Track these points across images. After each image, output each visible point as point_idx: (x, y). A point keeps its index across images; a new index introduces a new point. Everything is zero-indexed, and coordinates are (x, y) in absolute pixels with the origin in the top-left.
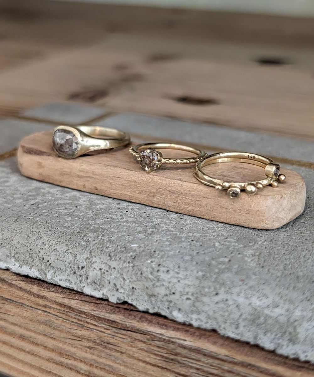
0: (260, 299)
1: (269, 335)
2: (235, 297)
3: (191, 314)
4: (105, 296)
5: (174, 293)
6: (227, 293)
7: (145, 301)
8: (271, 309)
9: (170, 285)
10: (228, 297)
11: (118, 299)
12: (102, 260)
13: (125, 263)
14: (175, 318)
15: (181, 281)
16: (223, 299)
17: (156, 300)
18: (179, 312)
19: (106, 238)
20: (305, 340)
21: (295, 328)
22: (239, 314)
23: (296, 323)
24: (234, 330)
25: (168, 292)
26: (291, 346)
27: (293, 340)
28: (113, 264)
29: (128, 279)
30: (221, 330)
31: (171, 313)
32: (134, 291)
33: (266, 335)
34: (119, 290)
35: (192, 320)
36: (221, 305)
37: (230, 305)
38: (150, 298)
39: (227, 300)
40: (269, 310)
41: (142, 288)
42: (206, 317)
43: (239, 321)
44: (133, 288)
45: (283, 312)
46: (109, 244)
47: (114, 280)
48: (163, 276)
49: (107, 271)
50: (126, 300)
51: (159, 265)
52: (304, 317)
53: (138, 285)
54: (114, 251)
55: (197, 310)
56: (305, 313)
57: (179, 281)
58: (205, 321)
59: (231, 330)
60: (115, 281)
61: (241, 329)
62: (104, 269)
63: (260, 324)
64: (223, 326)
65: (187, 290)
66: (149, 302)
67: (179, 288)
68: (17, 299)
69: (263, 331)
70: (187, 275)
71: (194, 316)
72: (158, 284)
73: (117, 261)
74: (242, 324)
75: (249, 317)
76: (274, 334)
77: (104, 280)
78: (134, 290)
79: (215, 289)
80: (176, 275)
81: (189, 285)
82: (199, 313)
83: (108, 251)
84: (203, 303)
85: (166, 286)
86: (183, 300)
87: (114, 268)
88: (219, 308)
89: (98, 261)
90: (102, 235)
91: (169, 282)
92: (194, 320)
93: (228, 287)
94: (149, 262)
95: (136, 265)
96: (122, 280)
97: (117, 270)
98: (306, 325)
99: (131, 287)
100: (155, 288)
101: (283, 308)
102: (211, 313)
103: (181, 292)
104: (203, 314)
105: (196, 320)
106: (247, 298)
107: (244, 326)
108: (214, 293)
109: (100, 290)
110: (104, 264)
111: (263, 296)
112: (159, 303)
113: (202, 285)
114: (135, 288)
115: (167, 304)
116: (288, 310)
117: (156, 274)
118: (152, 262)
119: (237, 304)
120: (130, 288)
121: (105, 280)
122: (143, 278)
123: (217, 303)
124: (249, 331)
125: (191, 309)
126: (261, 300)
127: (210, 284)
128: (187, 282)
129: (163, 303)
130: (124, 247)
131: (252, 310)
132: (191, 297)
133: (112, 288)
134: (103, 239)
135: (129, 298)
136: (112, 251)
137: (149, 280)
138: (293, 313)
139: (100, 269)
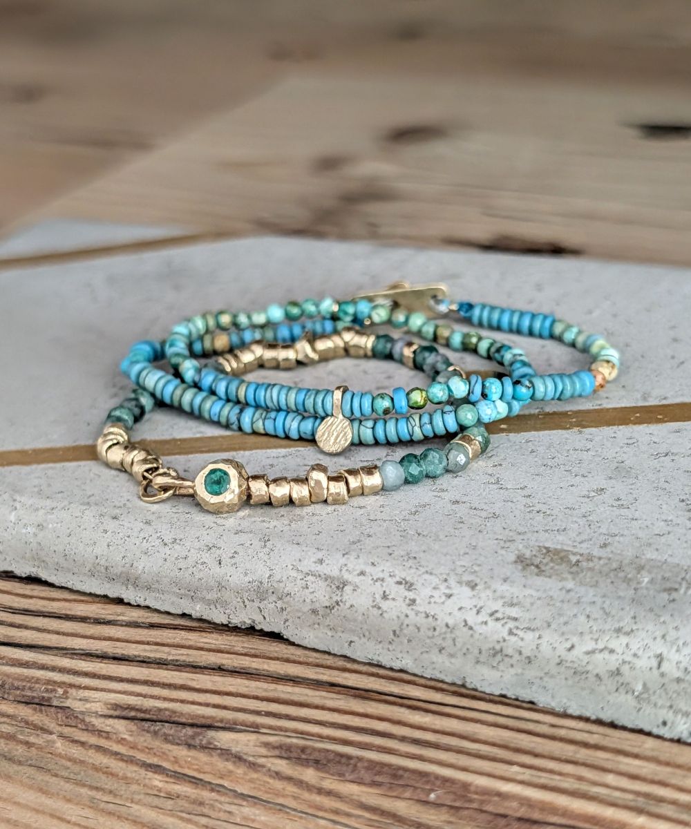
68: (269, 796)
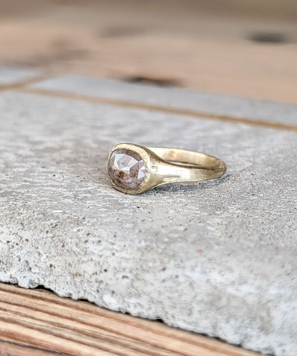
0: (223, 273)
1: (232, 322)
2: (188, 273)
3: (128, 297)
4: (13, 278)
5: (106, 271)
6: (178, 267)
7: (67, 283)
8: (236, 286)
9: (101, 260)
10: (180, 272)
11: (31, 282)
12: (11, 229)
13: (42, 233)
14: (106, 304)
15: (116, 254)
16: (171, 275)
17: (82, 281)
18: (112, 296)
19: (19, 204)
20: (282, 328)
21: (268, 311)
22: (193, 294)
23: (270, 305)
24: (186, 318)
25: (98, 269)
26: (263, 337)
27: (265, 329)
28: (26, 234)
29: (45, 253)
30: (168, 318)
31: (101, 298)
32: (52, 270)
33: (228, 322)
34: (32, 270)
35: (129, 307)
36: (169, 284)
37: (181, 283)
38: (74, 278)
39: (177, 276)
40: (233, 288)
41: (63, 265)
42: (149, 301)
43: (192, 304)
44: (51, 266)
45: (253, 290)
46: (22, 209)
47: (26, 256)
48: (92, 247)
49: (17, 244)
50: (42, 283)
51: (88, 234)
52: (281, 296)
53: (58, 262)
54: (28, 218)
55: (136, 292)
56: (282, 291)
57: (113, 254)
58: (147, 306)
59: (182, 318)
60: (26, 258)
61: (196, 315)
62: (13, 241)
63: (221, 307)
64: (171, 312)
65: (124, 264)
66: (72, 283)
67: (113, 262)
69: (226, 317)
70: (125, 246)
71: (133, 301)
72: (85, 259)
73: (31, 231)
74: (197, 308)
75: (206, 299)
76: (240, 320)
77: (12, 257)
78: (53, 268)
79: (162, 262)
80: (110, 247)
81: (127, 259)
82: (139, 296)
83: (20, 219)
84: (145, 281)
85: (96, 260)
86: (117, 279)
87: (27, 240)
88: (166, 287)
89: (6, 231)
90: (14, 200)
91: (101, 256)
92: (132, 306)
93: (180, 260)
94: (75, 230)
95: (57, 234)
96: (37, 255)
97: (30, 243)
98: (283, 306)
99: (48, 264)
100: (81, 265)
101: (253, 284)
102: (155, 295)
103: (115, 268)
104: (144, 297)
105: (135, 306)
106: (204, 272)
107: (200, 312)
108: (161, 268)
109: (7, 271)
110: (13, 234)
111: (227, 270)
112: (86, 285)
113: (144, 258)
114: (54, 265)
115: (96, 285)
116: (259, 288)
117: (83, 245)
118: (79, 230)
119: (190, 282)
120: (47, 266)
121: (14, 257)
122: (65, 251)
123: (164, 281)
124: (207, 318)
125: (129, 291)
126: (223, 275)
127: (155, 256)
128: (124, 254)
129: (91, 284)
130: (43, 214)
131: (211, 288)
132: (129, 275)
133: (23, 268)
134: (15, 204)
135: (45, 280)
136: (25, 218)
137: (72, 253)
138: (267, 290)
139: (8, 242)
